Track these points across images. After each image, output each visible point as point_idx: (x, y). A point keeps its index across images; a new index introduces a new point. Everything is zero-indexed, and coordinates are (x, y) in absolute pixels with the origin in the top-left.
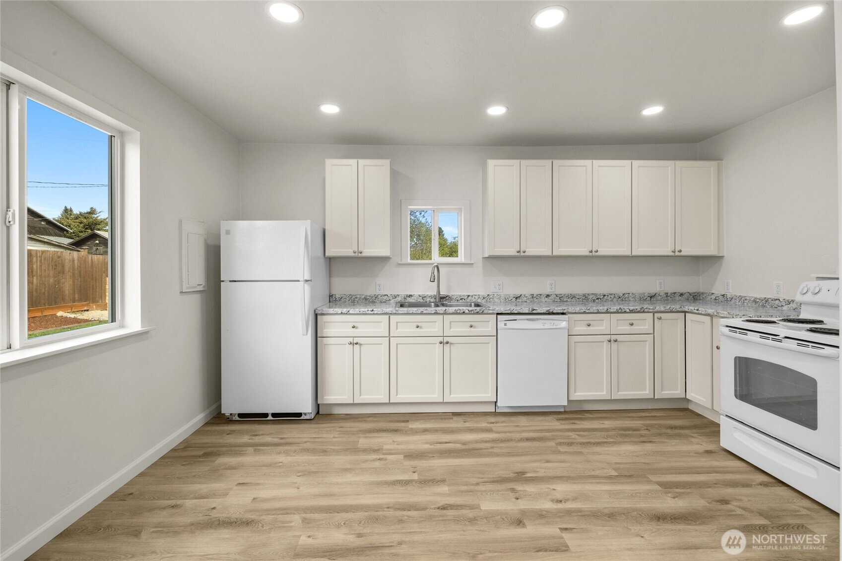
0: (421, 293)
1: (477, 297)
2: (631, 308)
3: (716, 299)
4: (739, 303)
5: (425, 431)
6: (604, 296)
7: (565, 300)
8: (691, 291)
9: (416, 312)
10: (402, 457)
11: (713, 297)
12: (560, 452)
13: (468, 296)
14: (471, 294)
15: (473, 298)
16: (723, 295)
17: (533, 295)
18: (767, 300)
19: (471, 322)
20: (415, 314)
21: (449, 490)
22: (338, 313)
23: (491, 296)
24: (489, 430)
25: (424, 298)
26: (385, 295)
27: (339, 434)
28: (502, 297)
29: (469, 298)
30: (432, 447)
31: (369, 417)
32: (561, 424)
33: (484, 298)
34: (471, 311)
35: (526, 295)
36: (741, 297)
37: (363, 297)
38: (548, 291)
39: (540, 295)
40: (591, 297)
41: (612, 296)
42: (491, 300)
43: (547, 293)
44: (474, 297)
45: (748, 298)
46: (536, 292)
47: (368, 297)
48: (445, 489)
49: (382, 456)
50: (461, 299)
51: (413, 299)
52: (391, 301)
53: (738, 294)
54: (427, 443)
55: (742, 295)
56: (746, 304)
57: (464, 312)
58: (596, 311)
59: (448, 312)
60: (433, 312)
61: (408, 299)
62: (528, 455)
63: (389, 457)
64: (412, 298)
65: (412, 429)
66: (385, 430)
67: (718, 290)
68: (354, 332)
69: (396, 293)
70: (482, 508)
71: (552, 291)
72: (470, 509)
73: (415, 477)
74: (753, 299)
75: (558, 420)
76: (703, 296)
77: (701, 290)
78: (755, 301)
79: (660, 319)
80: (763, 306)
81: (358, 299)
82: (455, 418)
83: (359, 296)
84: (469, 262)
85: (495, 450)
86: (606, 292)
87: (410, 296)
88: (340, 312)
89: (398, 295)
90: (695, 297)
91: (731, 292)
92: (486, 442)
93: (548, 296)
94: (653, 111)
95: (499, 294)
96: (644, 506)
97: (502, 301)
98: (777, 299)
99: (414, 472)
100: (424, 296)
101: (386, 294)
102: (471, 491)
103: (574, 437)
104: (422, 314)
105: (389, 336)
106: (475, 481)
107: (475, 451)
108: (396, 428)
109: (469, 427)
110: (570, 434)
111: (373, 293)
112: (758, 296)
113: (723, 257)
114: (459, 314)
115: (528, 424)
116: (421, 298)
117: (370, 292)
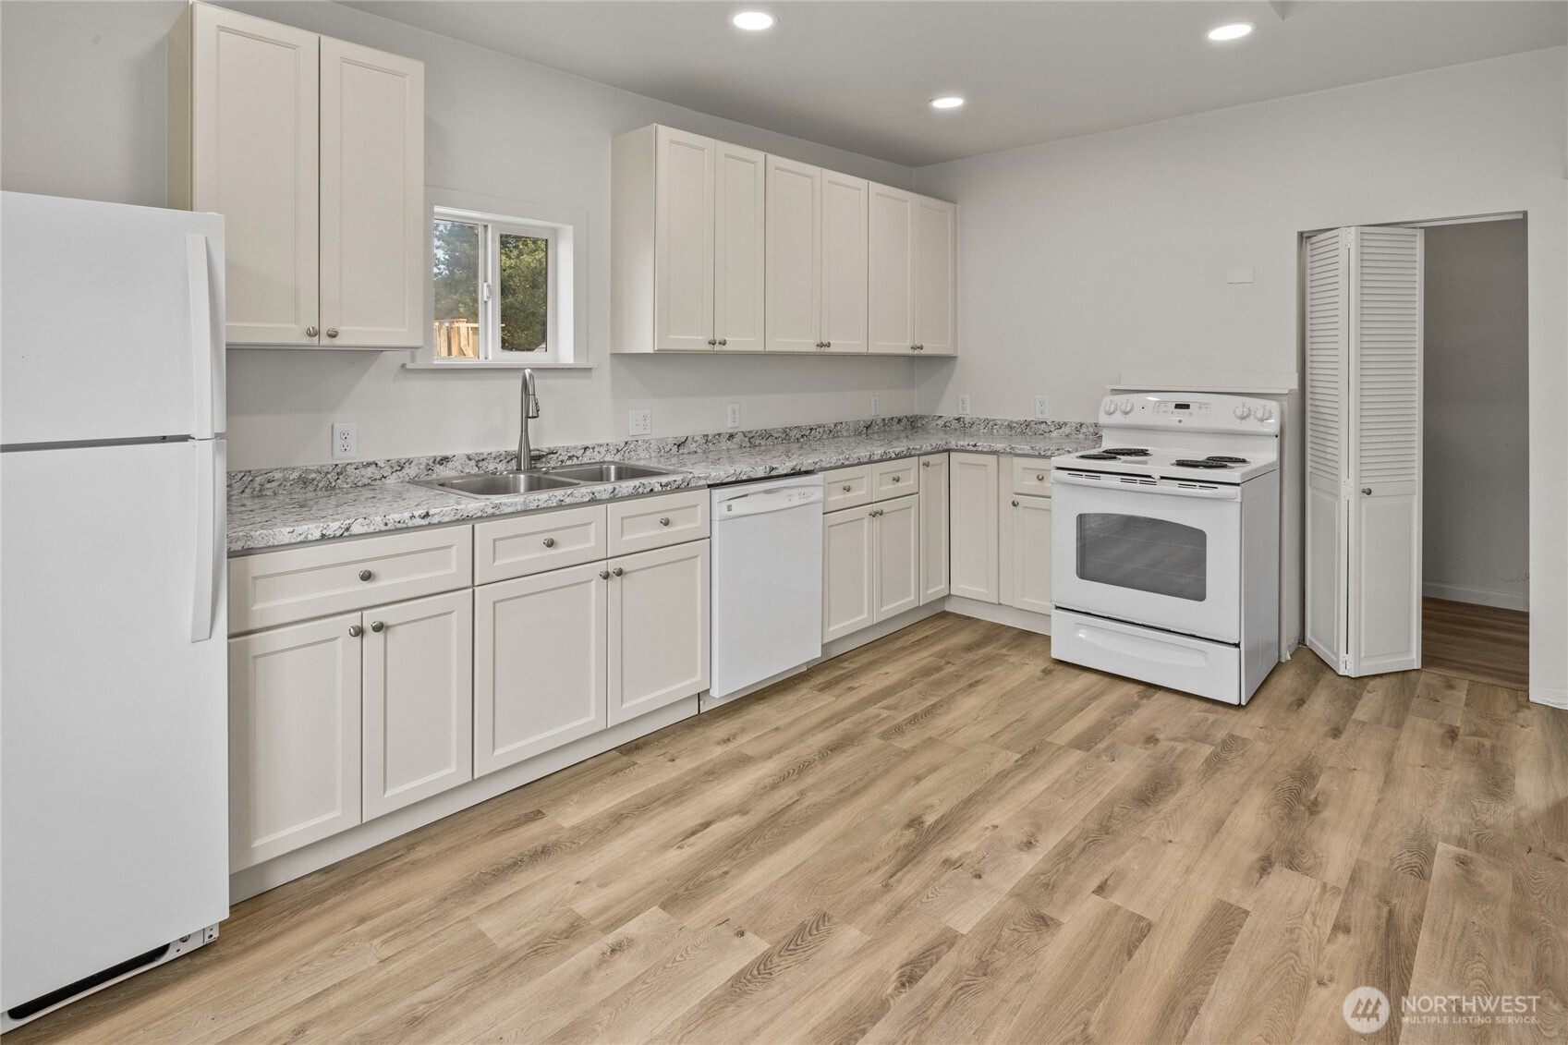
0: (470, 451)
1: (603, 450)
2: (897, 450)
3: (945, 426)
4: (985, 431)
5: (618, 820)
6: (811, 429)
7: (757, 442)
8: (909, 415)
9: (545, 505)
10: (655, 912)
11: (941, 422)
12: (906, 755)
13: (586, 449)
14: (589, 443)
15: (596, 453)
16: (958, 419)
17: (707, 436)
18: (1028, 424)
19: (666, 511)
20: (544, 508)
21: (863, 931)
22: (310, 538)
23: (632, 446)
24: (742, 761)
25: (480, 464)
26: (369, 464)
27: (384, 942)
28: (654, 447)
29: (588, 452)
30: (688, 851)
31: (411, 848)
32: (838, 696)
33: (618, 451)
34: (667, 485)
35: (696, 438)
36: (987, 421)
37: (295, 475)
38: (728, 427)
39: (719, 435)
40: (793, 434)
41: (821, 430)
42: (632, 453)
43: (730, 431)
44: (596, 450)
45: (999, 422)
46: (711, 431)
47: (313, 475)
48: (849, 937)
49: (611, 938)
50: (570, 458)
51: (451, 469)
52: (387, 481)
53: (983, 417)
54: (666, 847)
55: (990, 417)
56: (995, 431)
57: (652, 490)
58: (856, 462)
59: (620, 495)
60: (586, 499)
61: (438, 468)
62: (873, 781)
63: (631, 928)
64: (450, 465)
65: (579, 830)
66: (515, 864)
67: (947, 410)
68: (370, 592)
69: (403, 456)
70: (964, 932)
71: (734, 425)
72: (950, 948)
73: (758, 945)
74: (1006, 423)
75: (823, 688)
76: (924, 422)
77: (918, 412)
78: (1010, 427)
79: (927, 465)
80: (1023, 433)
81: (275, 484)
82: (642, 759)
83: (278, 475)
84: (584, 364)
85: (814, 797)
86: (812, 423)
87: (444, 460)
88: (317, 535)
89: (410, 462)
90: (913, 424)
91: (969, 414)
92: (774, 787)
93: (731, 436)
94: (948, 103)
95: (646, 438)
96: (1108, 791)
97: (653, 455)
98: (1042, 422)
99: (741, 934)
100: (481, 457)
101: (371, 459)
102: (900, 909)
103: (885, 715)
104: (561, 506)
105: (473, 586)
106: (873, 882)
107: (786, 817)
108: (538, 844)
109: (697, 769)
110: (872, 711)
111: (328, 461)
112: (1015, 420)
113: (955, 357)
114: (643, 495)
115: (789, 719)
116: (473, 463)
117: (314, 457)
